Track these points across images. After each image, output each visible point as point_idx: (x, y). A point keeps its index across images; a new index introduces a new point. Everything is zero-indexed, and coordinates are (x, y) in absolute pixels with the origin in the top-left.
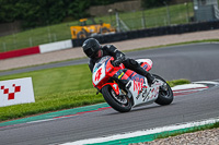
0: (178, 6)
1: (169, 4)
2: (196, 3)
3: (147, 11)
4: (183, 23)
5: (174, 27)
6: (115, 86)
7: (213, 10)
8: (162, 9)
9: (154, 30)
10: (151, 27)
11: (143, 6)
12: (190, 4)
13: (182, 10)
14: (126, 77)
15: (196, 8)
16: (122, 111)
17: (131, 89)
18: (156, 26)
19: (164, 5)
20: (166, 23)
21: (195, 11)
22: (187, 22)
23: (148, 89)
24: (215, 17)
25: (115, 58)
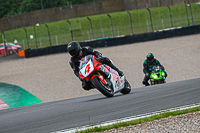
6: (101, 77)
14: (107, 71)
16: (109, 95)
25: (96, 56)
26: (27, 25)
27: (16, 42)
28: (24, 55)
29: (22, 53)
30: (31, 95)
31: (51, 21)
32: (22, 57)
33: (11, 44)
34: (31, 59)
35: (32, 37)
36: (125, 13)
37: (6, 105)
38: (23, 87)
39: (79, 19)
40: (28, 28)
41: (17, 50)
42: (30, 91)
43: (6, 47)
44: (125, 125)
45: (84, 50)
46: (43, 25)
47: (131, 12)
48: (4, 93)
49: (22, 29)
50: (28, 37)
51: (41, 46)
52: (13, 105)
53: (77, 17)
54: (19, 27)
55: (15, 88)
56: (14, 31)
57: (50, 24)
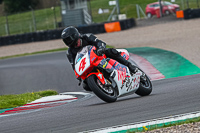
0: (45, 11)
1: (34, 9)
2: (63, 7)
3: (11, 17)
4: (50, 29)
5: (40, 33)
6: (100, 75)
7: (82, 14)
8: (27, 14)
9: (18, 36)
10: (15, 34)
11: (6, 11)
12: (57, 8)
13: (49, 14)
15: (64, 12)
18: (22, 33)
19: (29, 10)
20: (31, 29)
21: (63, 15)
22: (55, 28)
23: (131, 78)
24: (84, 22)
25: (97, 48)
27: (173, 1)
28: (182, 16)
29: (180, 14)
30: (190, 63)
32: (180, 19)
33: (167, 3)
34: (191, 22)
37: (161, 75)
38: (182, 55)
41: (175, 10)
42: (189, 59)
43: (162, 7)
45: (85, 38)
48: (158, 61)
52: (169, 75)
55: (172, 55)
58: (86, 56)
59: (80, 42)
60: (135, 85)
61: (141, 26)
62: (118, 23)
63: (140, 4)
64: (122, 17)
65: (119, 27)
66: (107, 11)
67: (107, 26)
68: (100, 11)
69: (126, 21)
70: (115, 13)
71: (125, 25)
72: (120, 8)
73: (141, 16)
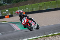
14: (31, 22)
16: (31, 30)
17: (32, 25)
25: (27, 18)
26: (26, 5)
27: (22, 10)
31: (33, 4)
35: (27, 8)
36: (55, 1)
39: (41, 3)
40: (26, 6)
41: (23, 12)
43: (19, 11)
44: (55, 35)
46: (31, 5)
47: (57, 1)
49: (24, 6)
50: (26, 8)
51: (30, 11)
53: (41, 2)
54: (23, 5)
56: (22, 6)
57: (33, 5)
58: (25, 19)
59: (23, 16)
60: (36, 27)
61: (14, 16)
62: (8, 16)
63: (14, 11)
64: (9, 14)
65: (9, 17)
66: (5, 13)
67: (6, 16)
68: (4, 13)
69: (10, 15)
70: (8, 13)
71: (10, 16)
72: (9, 12)
73: (14, 14)
